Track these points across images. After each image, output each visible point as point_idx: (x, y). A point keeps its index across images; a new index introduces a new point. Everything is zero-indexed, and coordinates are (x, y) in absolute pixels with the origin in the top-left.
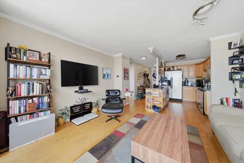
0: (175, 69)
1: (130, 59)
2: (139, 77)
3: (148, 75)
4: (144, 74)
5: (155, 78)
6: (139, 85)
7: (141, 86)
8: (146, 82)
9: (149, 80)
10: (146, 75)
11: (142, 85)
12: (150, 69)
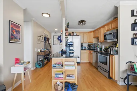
0: (75, 34)
1: (25, 11)
2: (39, 40)
3: (48, 39)
4: (45, 37)
5: (61, 41)
6: (39, 50)
7: (41, 51)
8: (47, 46)
9: (49, 44)
10: (46, 39)
11: (43, 50)
12: (50, 34)
